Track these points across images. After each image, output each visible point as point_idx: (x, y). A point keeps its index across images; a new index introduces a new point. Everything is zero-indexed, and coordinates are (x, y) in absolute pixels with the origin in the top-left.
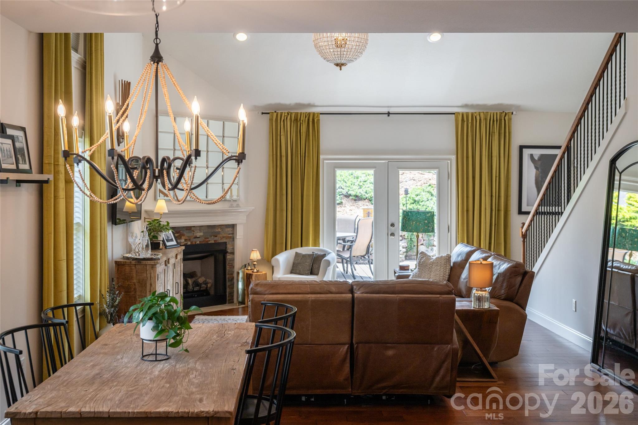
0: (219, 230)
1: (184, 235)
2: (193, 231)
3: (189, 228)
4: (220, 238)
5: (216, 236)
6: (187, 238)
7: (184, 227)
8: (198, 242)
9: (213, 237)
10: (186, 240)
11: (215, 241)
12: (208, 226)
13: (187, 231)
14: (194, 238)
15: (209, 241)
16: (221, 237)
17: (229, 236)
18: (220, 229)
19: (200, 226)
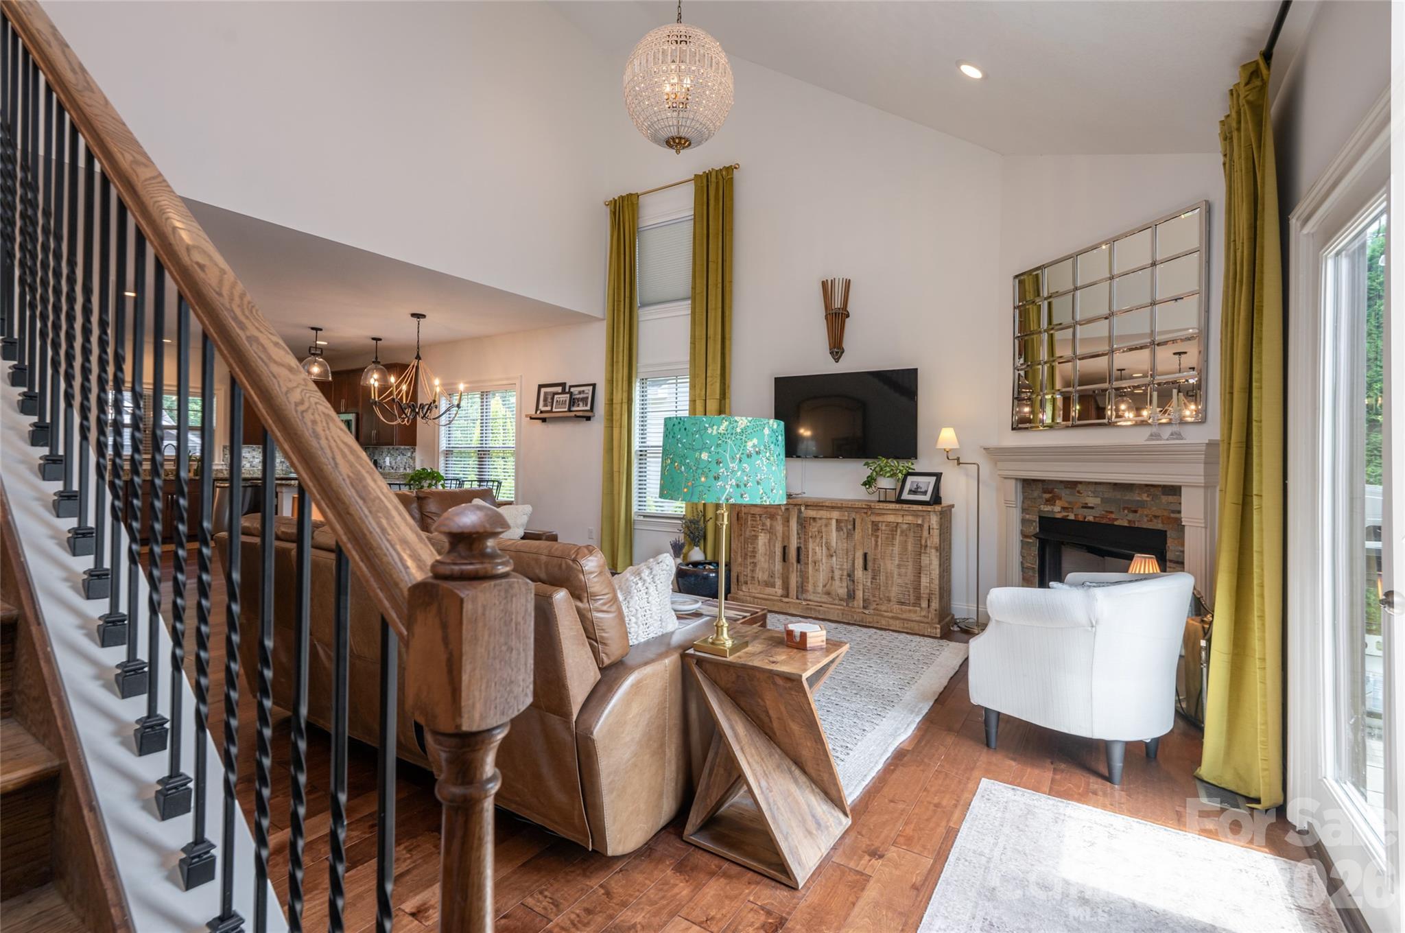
0: (1145, 497)
1: (1060, 499)
2: (1079, 492)
3: (1072, 485)
4: (1145, 519)
5: (1136, 512)
6: (1066, 505)
7: (1061, 482)
8: (1091, 518)
9: (1126, 511)
10: (1064, 509)
11: (1129, 521)
12: (1116, 484)
13: (1068, 491)
14: (1083, 507)
15: (1117, 519)
16: (1147, 516)
17: (1172, 515)
18: (1148, 496)
19: (1096, 483)
